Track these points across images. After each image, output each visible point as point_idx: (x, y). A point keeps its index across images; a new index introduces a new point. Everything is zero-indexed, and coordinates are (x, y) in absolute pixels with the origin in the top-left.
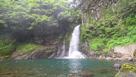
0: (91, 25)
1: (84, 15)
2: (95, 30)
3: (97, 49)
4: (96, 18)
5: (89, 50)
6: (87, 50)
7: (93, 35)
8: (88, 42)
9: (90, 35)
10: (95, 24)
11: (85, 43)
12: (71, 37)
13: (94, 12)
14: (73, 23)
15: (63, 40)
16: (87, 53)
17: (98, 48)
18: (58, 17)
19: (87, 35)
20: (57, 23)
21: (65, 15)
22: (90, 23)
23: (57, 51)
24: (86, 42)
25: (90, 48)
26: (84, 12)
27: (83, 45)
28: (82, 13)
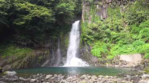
0: (95, 24)
1: (86, 9)
3: (101, 56)
4: (101, 17)
5: (91, 57)
6: (88, 56)
7: (95, 38)
9: (92, 37)
13: (100, 8)
15: (57, 42)
16: (87, 60)
17: (101, 54)
19: (89, 37)
22: (93, 21)
23: (51, 57)
25: (92, 54)
26: (87, 4)
27: (83, 50)
28: (84, 6)
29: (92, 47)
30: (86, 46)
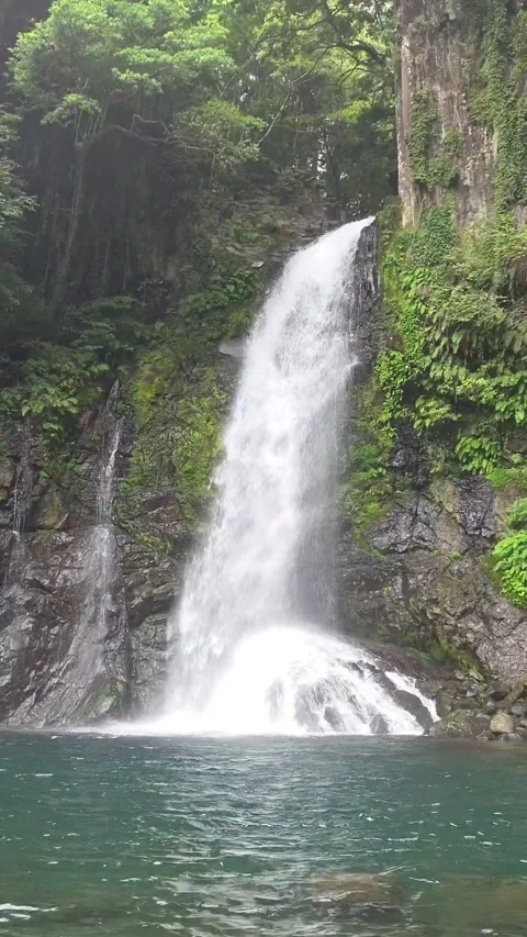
1: (428, 70)
5: (485, 618)
6: (447, 603)
8: (470, 484)
9: (509, 380)
11: (423, 507)
12: (221, 412)
14: (256, 178)
15: (97, 451)
16: (449, 662)
18: (20, 75)
19: (469, 381)
20: (4, 168)
21: (139, 54)
22: (516, 196)
24: (446, 493)
25: (497, 588)
26: (435, 20)
27: (404, 536)
28: (406, 43)
29: (509, 499)
30: (449, 488)
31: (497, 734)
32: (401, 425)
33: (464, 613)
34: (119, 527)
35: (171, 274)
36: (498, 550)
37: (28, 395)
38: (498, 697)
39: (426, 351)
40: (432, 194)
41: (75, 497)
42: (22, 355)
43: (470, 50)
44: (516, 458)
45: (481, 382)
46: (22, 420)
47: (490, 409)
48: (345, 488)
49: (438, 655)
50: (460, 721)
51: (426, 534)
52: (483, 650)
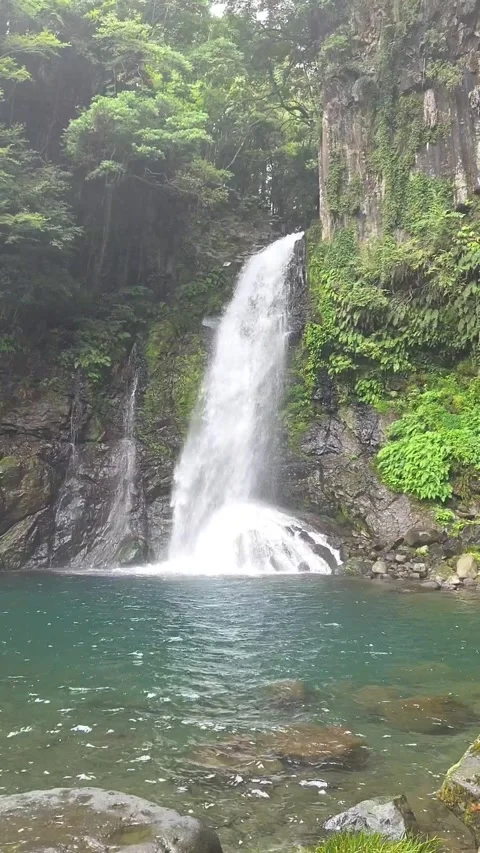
0: (408, 245)
1: (340, 135)
2: (442, 300)
3: (448, 489)
4: (460, 181)
5: (371, 498)
6: (348, 488)
7: (414, 351)
8: (363, 410)
9: (390, 343)
10: (445, 242)
11: (334, 425)
12: (203, 365)
13: (448, 114)
14: (221, 210)
15: (123, 390)
16: (348, 525)
17: (453, 475)
18: (72, 147)
19: (366, 344)
20: (62, 211)
21: (150, 134)
22: (396, 223)
23: (52, 500)
24: (348, 416)
25: (380, 479)
26: (345, 101)
27: (321, 444)
28: (326, 116)
29: (389, 421)
30: (350, 413)
31: (377, 574)
32: (321, 373)
33: (358, 495)
34: (139, 440)
35: (170, 269)
36: (381, 454)
37: (78, 355)
38: (378, 548)
39: (336, 324)
40: (342, 219)
41: (110, 422)
42: (73, 327)
43: (368, 123)
44: (394, 394)
45: (372, 345)
46: (75, 371)
47: (377, 361)
48: (284, 412)
49: (342, 521)
50: (354, 564)
51: (335, 443)
52: (370, 518)
